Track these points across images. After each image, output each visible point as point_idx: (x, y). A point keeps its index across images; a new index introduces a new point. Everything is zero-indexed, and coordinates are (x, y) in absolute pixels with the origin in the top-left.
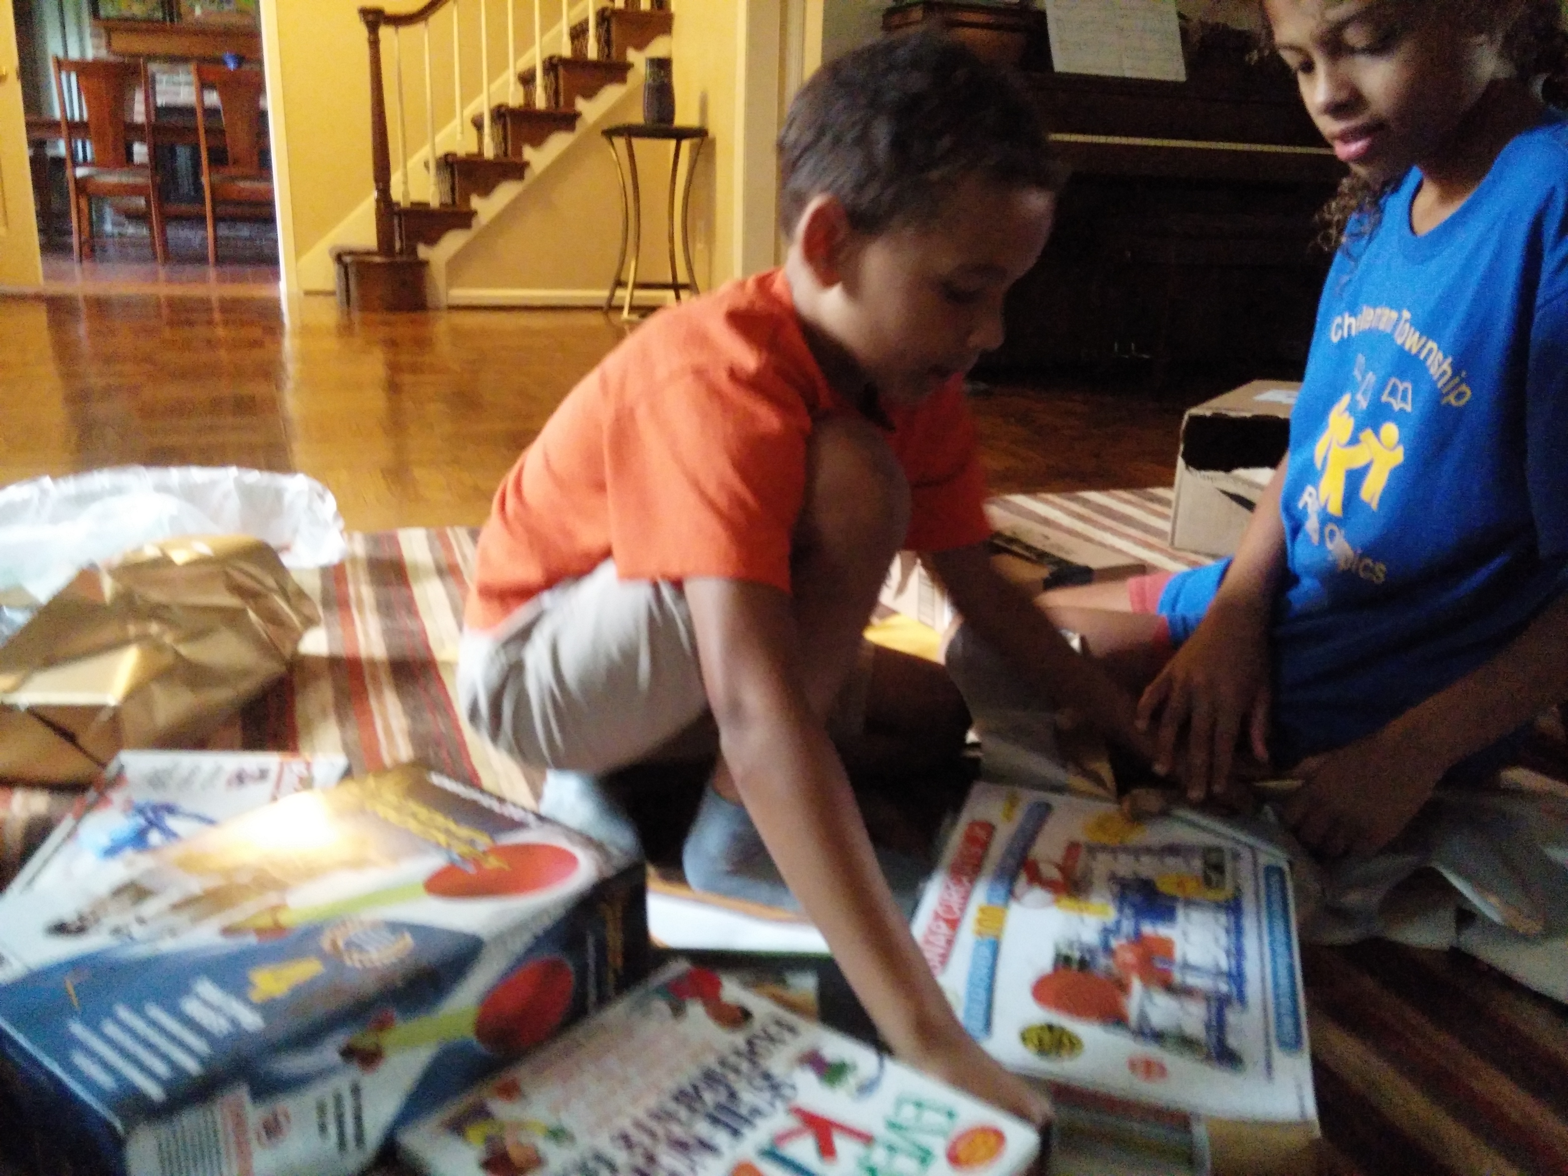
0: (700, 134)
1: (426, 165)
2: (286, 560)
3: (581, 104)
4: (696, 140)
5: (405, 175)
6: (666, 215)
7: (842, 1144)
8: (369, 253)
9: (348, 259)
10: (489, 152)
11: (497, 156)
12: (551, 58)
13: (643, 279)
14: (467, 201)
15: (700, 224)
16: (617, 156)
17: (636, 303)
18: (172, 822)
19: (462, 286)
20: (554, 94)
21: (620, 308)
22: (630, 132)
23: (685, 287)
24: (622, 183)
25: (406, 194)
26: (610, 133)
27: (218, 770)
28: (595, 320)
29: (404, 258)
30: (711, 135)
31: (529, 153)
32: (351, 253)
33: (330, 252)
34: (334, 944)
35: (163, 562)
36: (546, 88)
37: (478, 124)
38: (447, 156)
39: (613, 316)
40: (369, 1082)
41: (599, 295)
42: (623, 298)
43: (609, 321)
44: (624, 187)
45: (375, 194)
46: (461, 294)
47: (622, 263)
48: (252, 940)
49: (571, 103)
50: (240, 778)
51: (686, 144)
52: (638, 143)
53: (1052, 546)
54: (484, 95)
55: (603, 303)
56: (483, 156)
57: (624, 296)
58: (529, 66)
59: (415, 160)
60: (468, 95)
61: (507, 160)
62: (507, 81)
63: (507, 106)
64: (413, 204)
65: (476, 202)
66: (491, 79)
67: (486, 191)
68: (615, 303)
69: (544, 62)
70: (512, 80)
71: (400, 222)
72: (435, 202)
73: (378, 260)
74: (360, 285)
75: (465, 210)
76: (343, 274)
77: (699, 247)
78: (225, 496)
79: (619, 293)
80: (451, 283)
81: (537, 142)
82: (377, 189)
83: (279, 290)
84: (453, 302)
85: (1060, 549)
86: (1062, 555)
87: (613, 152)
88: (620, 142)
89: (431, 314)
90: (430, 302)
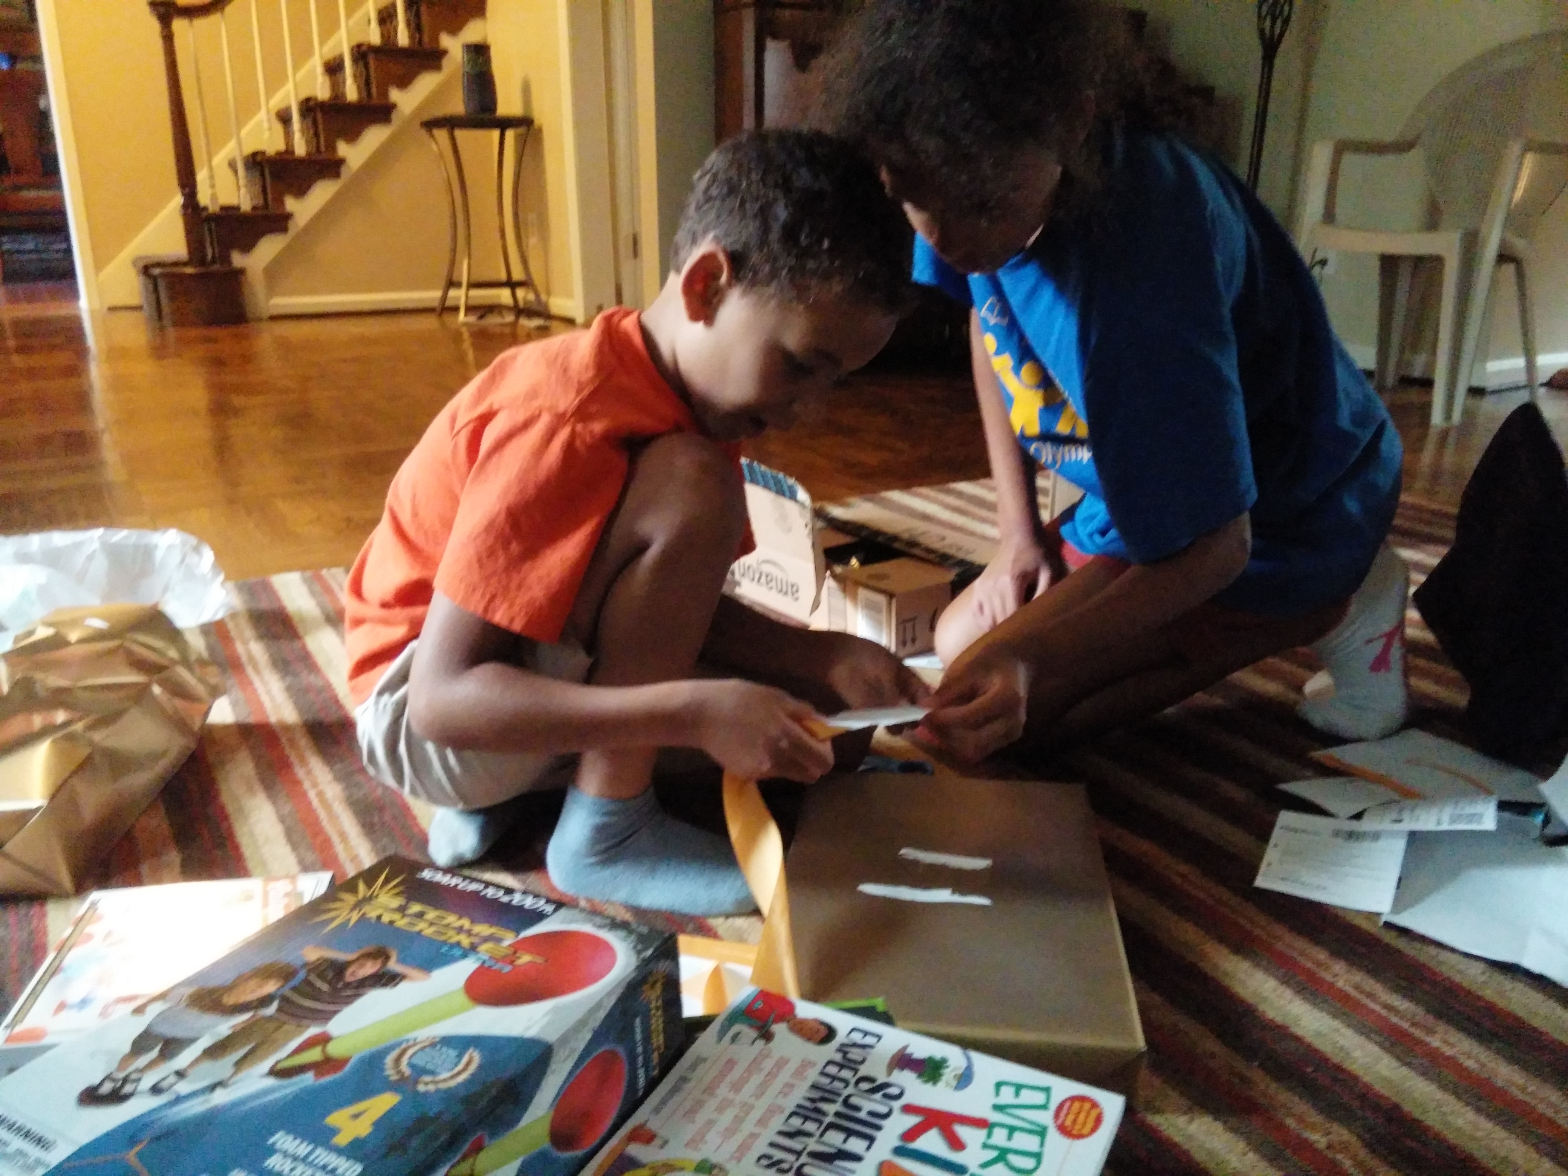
0: (524, 123)
1: (232, 165)
3: (395, 95)
4: (520, 131)
5: (212, 177)
6: (495, 210)
8: (176, 264)
9: (157, 271)
10: (300, 149)
11: (309, 154)
12: (359, 46)
13: (476, 278)
14: (280, 202)
16: (439, 151)
17: (471, 302)
19: (284, 294)
20: (365, 83)
21: (456, 309)
22: (451, 123)
23: (521, 284)
24: (446, 178)
25: (214, 197)
26: (430, 125)
28: (429, 323)
29: (216, 267)
30: (536, 122)
31: (343, 149)
32: (158, 265)
33: (135, 263)
36: (355, 77)
37: (284, 118)
38: (255, 154)
39: (448, 318)
41: (431, 296)
42: (458, 299)
43: (443, 324)
44: (450, 183)
45: (178, 200)
46: (284, 302)
47: (452, 263)
49: (385, 94)
51: (510, 135)
52: (461, 135)
53: (951, 546)
54: (290, 86)
55: (436, 304)
56: (293, 152)
57: (458, 296)
58: (336, 53)
59: (220, 159)
60: (272, 87)
61: (320, 157)
62: (313, 71)
63: (316, 99)
64: (223, 208)
65: (291, 204)
66: (296, 68)
67: (301, 191)
68: (448, 303)
69: (352, 50)
70: (320, 70)
71: (210, 230)
72: (246, 206)
73: (189, 270)
74: (172, 298)
75: (279, 212)
76: (151, 286)
77: (533, 241)
78: (90, 558)
79: (452, 293)
80: (271, 291)
81: (352, 136)
82: (183, 194)
83: (78, 308)
84: (275, 312)
85: (960, 549)
86: (961, 555)
87: (434, 145)
88: (441, 134)
89: (251, 325)
90: (250, 312)
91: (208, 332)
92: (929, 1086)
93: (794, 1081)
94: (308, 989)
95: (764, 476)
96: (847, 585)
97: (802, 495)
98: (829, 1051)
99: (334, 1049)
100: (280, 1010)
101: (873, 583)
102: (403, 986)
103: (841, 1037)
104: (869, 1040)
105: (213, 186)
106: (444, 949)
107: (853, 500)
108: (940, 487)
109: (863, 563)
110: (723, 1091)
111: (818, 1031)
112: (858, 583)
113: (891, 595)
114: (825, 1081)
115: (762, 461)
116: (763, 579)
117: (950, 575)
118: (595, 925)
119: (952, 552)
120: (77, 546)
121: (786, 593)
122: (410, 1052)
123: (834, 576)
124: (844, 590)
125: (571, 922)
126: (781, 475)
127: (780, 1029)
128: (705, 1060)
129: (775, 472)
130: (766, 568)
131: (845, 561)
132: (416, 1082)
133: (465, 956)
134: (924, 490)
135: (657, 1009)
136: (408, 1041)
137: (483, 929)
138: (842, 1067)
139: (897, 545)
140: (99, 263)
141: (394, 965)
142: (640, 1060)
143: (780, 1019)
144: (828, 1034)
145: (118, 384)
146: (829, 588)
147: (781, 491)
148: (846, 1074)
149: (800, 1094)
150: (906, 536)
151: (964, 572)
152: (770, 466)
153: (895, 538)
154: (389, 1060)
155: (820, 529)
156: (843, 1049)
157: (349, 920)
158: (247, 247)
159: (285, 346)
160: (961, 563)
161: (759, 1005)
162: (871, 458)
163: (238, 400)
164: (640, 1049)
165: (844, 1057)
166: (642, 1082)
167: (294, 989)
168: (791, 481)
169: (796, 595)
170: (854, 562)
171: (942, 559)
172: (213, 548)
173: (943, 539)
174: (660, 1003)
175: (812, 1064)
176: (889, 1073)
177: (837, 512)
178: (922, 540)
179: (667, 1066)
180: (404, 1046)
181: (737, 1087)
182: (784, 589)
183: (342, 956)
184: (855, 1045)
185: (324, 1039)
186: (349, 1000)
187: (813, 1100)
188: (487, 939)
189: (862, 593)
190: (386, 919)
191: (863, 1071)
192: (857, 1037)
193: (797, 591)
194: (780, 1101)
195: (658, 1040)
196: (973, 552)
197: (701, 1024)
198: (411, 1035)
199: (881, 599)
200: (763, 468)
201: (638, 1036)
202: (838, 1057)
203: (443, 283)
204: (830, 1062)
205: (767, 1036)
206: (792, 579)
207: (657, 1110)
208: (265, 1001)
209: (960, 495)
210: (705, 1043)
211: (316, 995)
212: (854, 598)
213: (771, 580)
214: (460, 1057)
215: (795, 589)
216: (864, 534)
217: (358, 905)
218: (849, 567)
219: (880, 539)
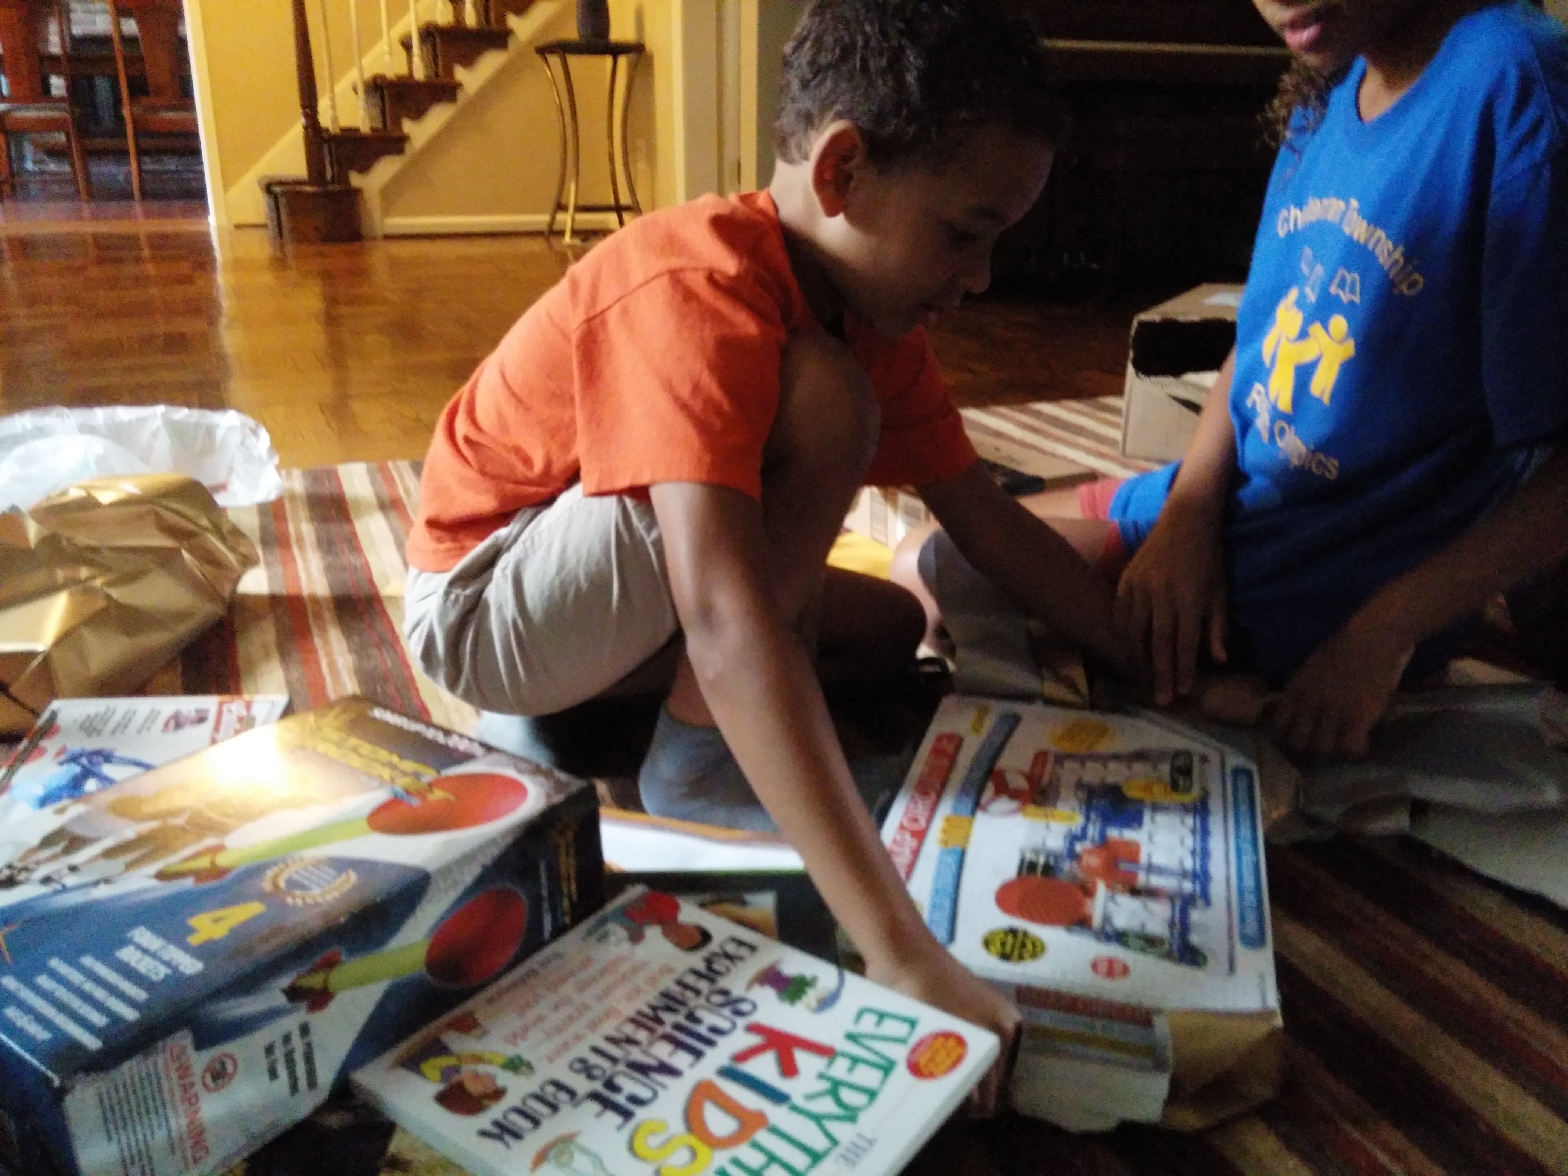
0: (637, 49)
1: (354, 89)
2: (221, 499)
3: (512, 21)
4: (633, 56)
5: (333, 100)
7: (801, 1057)
8: (296, 183)
9: (277, 189)
10: (420, 74)
11: (427, 77)
13: (582, 202)
14: (399, 125)
15: (640, 143)
16: (552, 73)
17: (576, 227)
18: (107, 769)
19: (398, 214)
20: (485, 10)
21: (561, 233)
22: (563, 48)
23: (628, 209)
24: (558, 102)
25: (335, 119)
26: (544, 51)
27: (153, 715)
28: (537, 246)
29: (335, 187)
30: (648, 50)
31: (460, 73)
32: (280, 183)
33: (259, 182)
34: (275, 885)
35: (88, 504)
36: (475, 4)
37: (405, 43)
38: (375, 78)
39: (553, 240)
40: (319, 1020)
41: (540, 220)
42: (565, 223)
43: (551, 247)
44: (561, 106)
45: (300, 122)
46: (398, 222)
47: (562, 186)
48: (188, 883)
49: (502, 19)
50: (177, 722)
51: (623, 61)
52: (573, 60)
55: (544, 228)
56: (412, 76)
57: (565, 220)
59: (342, 83)
60: (394, 17)
61: (437, 81)
63: (436, 25)
64: (343, 130)
65: (408, 126)
67: (418, 114)
68: (556, 227)
71: (330, 149)
72: (365, 128)
73: (308, 189)
74: (291, 217)
75: (397, 134)
76: (273, 204)
77: (640, 167)
78: (154, 434)
79: (560, 217)
80: (387, 211)
81: (468, 61)
82: (305, 115)
83: (207, 224)
84: (389, 231)
87: (548, 71)
88: (554, 60)
89: (366, 244)
90: (364, 231)
91: (324, 248)
99: (223, 860)
105: (334, 108)
120: (141, 421)
122: (293, 868)
125: (495, 766)
132: (287, 895)
134: (1001, 409)
137: (408, 766)
140: (228, 182)
144: (702, 940)
145: (241, 291)
158: (365, 167)
159: (397, 264)
161: (641, 905)
185: (217, 850)
188: (407, 774)
203: (552, 206)
205: (636, 937)
209: (1037, 414)
214: (337, 876)
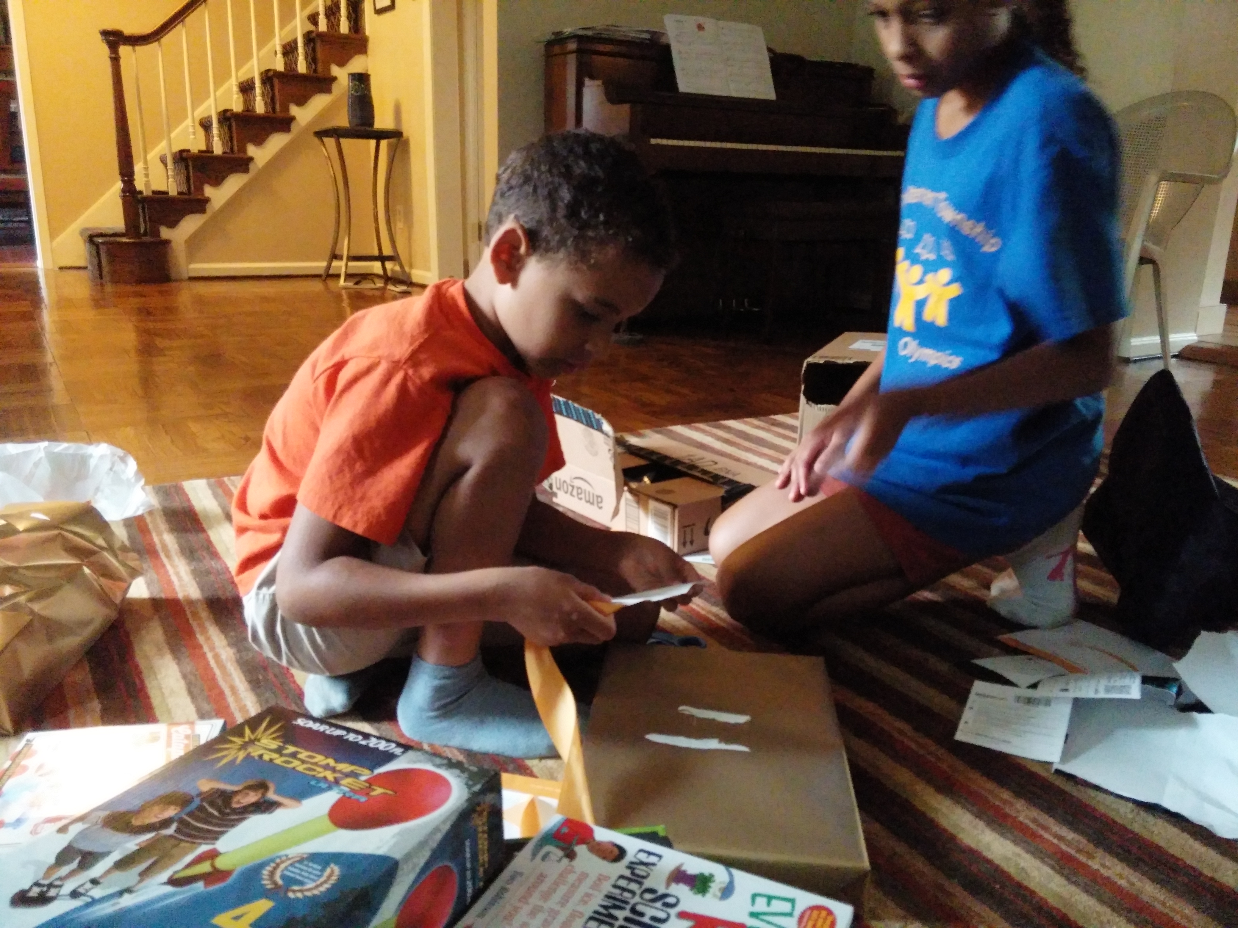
0: (395, 135)
1: (163, 160)
3: (294, 110)
4: (392, 140)
5: (146, 169)
6: (371, 200)
8: (115, 235)
9: (99, 240)
10: (218, 149)
11: (224, 153)
12: (268, 71)
13: (354, 253)
14: (201, 190)
15: (399, 208)
16: (328, 153)
17: (350, 271)
19: (201, 261)
20: (271, 101)
21: (338, 276)
22: (337, 133)
23: (390, 258)
24: (332, 174)
25: (147, 184)
26: (321, 134)
28: (316, 286)
29: (147, 238)
30: (405, 135)
31: (252, 150)
32: (101, 235)
33: (82, 233)
35: (8, 531)
36: (263, 95)
37: (206, 125)
38: (181, 152)
39: (331, 283)
41: (318, 266)
42: (340, 268)
43: (327, 288)
44: (335, 178)
45: (119, 185)
46: (200, 267)
47: (336, 240)
49: (286, 109)
51: (384, 143)
52: (346, 143)
53: (721, 469)
54: (211, 100)
55: (321, 272)
56: (213, 152)
57: (339, 266)
58: (249, 76)
59: (154, 155)
60: (197, 101)
61: (233, 156)
62: (230, 89)
63: (232, 110)
64: (154, 192)
65: (209, 191)
66: (217, 86)
67: (217, 182)
68: (331, 272)
69: (262, 73)
70: (235, 89)
71: (143, 209)
72: (173, 192)
73: (124, 240)
74: (111, 262)
75: (200, 197)
76: (94, 252)
77: (399, 225)
78: (36, 465)
79: (335, 263)
80: (191, 258)
81: (259, 141)
82: (123, 181)
83: (37, 267)
84: (193, 274)
85: (728, 472)
86: (730, 476)
87: (324, 150)
88: (330, 142)
89: (174, 284)
90: (173, 275)
91: (139, 288)
92: (699, 896)
93: (591, 891)
94: (201, 815)
95: (577, 410)
96: (640, 497)
97: (607, 427)
98: (620, 868)
99: (221, 863)
100: (178, 831)
101: (660, 496)
102: (279, 813)
103: (630, 857)
104: (653, 859)
105: (147, 175)
106: (313, 783)
107: (647, 432)
108: (714, 423)
109: (653, 481)
110: (534, 899)
111: (611, 852)
112: (649, 497)
113: (674, 506)
114: (617, 892)
115: (575, 400)
116: (575, 493)
117: (721, 492)
118: (434, 765)
119: (723, 474)
120: (27, 454)
121: (592, 504)
122: (283, 866)
123: (631, 491)
124: (638, 502)
125: (415, 762)
126: (590, 411)
127: (581, 850)
128: (521, 874)
129: (585, 409)
130: (578, 483)
131: (639, 480)
132: (287, 890)
133: (330, 788)
134: (702, 426)
135: (483, 832)
136: (280, 857)
137: (345, 767)
138: (630, 880)
139: (679, 467)
140: (53, 232)
141: (271, 795)
142: (469, 874)
143: (582, 841)
144: (619, 853)
145: (64, 327)
146: (626, 499)
147: (590, 423)
148: (633, 886)
149: (596, 903)
150: (687, 461)
151: (733, 489)
152: (581, 405)
153: (678, 462)
154: (265, 872)
155: (619, 454)
156: (631, 866)
157: (236, 759)
158: (173, 224)
159: (200, 301)
160: (731, 482)
161: (565, 830)
162: (661, 400)
163: (160, 342)
164: (469, 865)
165: (633, 873)
166: (470, 891)
167: (191, 814)
168: (598, 416)
169: (600, 505)
170: (646, 479)
171: (715, 479)
172: (137, 459)
173: (716, 463)
174: (486, 828)
175: (607, 878)
176: (668, 885)
177: (634, 440)
178: (699, 464)
179: (490, 880)
180: (278, 861)
181: (546, 896)
182: (591, 501)
183: (229, 788)
184: (642, 863)
185: (213, 855)
186: (233, 824)
187: (605, 907)
188: (347, 775)
189: (652, 504)
190: (266, 757)
191: (647, 884)
192: (643, 857)
193: (601, 502)
194: (581, 908)
195: (484, 857)
196: (739, 474)
197: (518, 845)
198: (283, 853)
199: (667, 509)
200: (576, 405)
201: (468, 855)
202: (627, 873)
203: (328, 257)
204: (622, 877)
205: (571, 855)
206: (597, 493)
207: (482, 915)
208: (165, 824)
209: (729, 429)
210: (521, 859)
211: (207, 818)
212: (646, 509)
213: (581, 493)
214: (323, 870)
215: (599, 500)
216: (654, 457)
217: (244, 746)
218: (642, 484)
219: (667, 462)
